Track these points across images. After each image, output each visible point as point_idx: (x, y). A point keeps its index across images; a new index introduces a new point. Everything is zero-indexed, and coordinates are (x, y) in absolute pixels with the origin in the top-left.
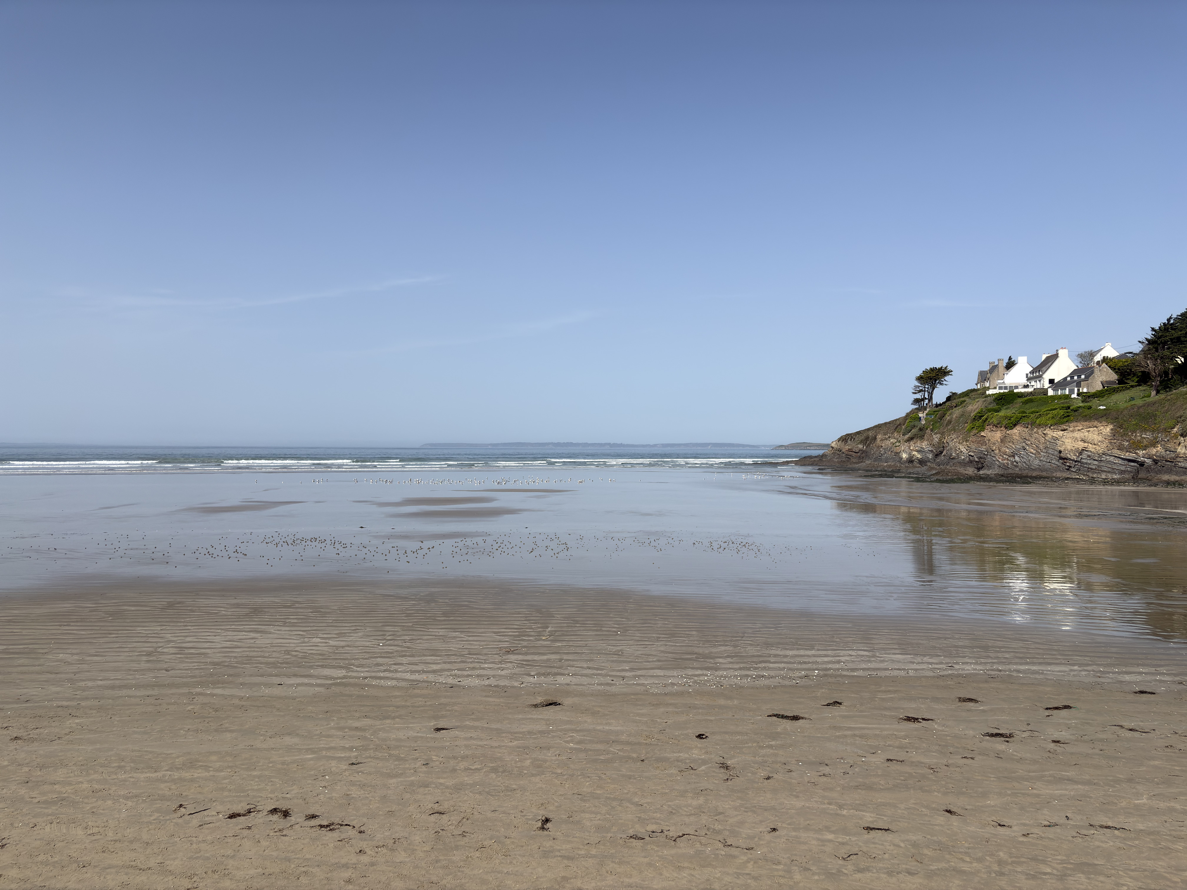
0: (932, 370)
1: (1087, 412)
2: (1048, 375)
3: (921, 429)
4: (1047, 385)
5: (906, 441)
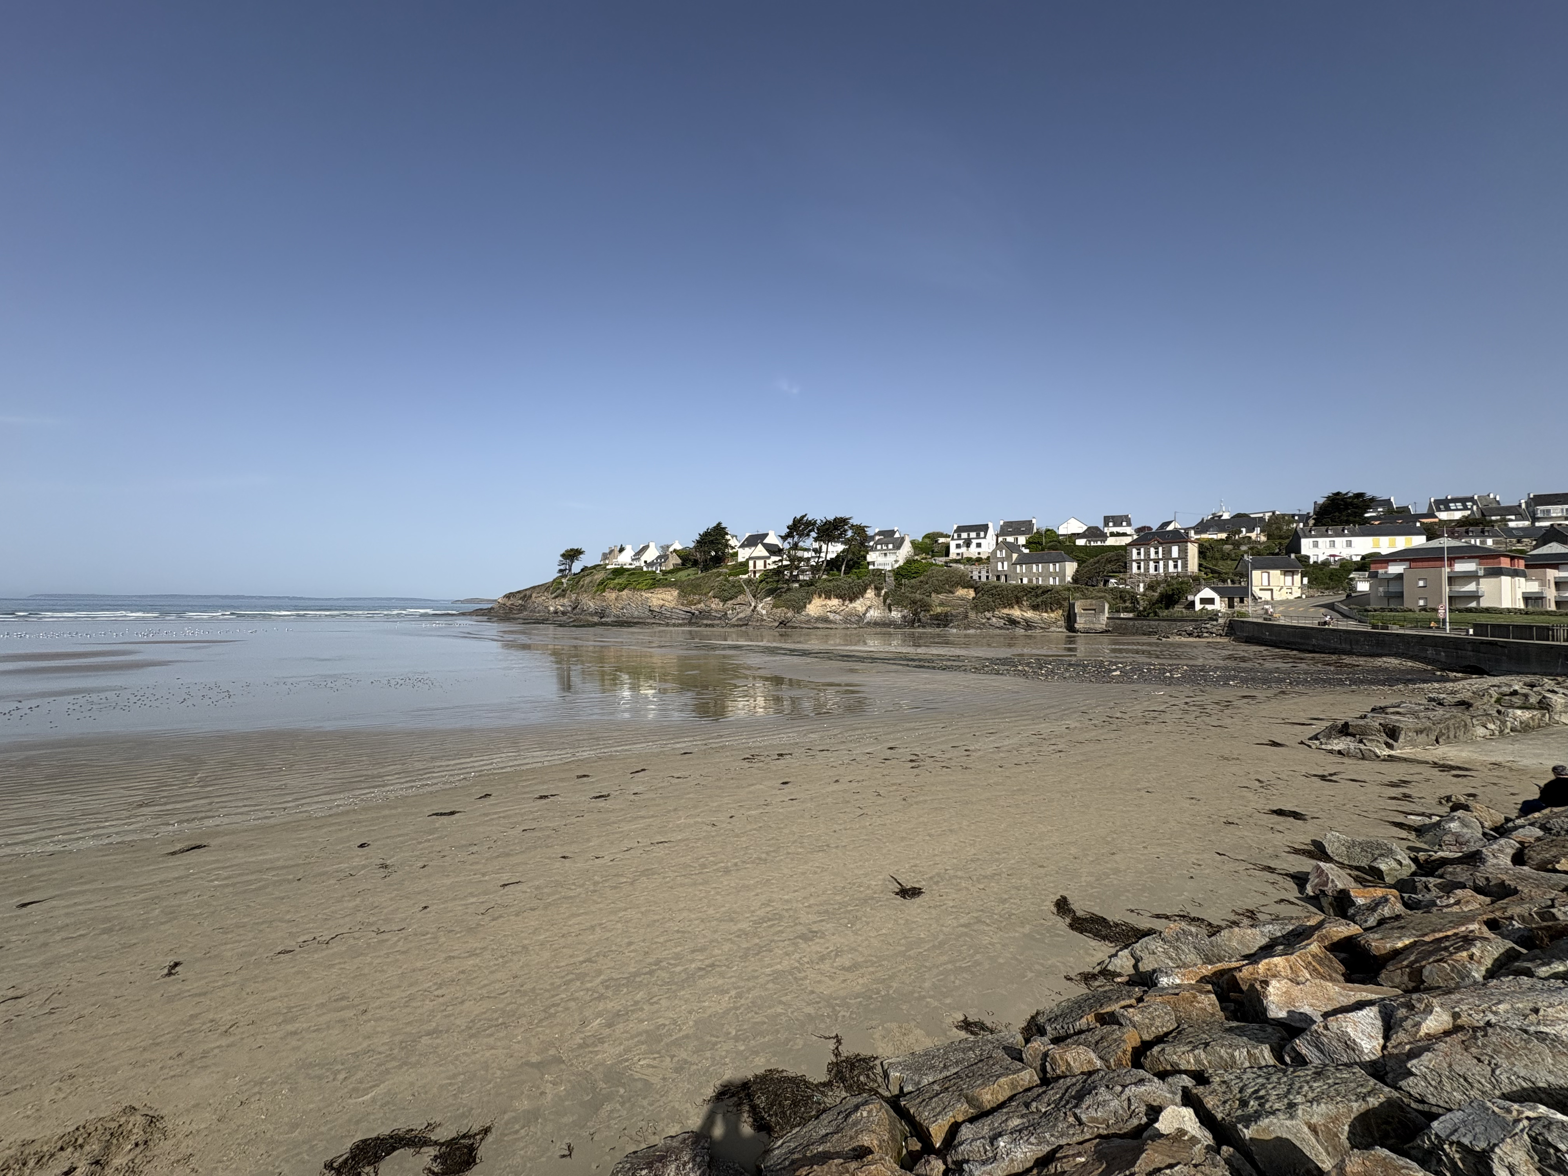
0: (572, 550)
1: (665, 582)
2: (643, 558)
3: (563, 591)
4: (643, 564)
5: (553, 598)
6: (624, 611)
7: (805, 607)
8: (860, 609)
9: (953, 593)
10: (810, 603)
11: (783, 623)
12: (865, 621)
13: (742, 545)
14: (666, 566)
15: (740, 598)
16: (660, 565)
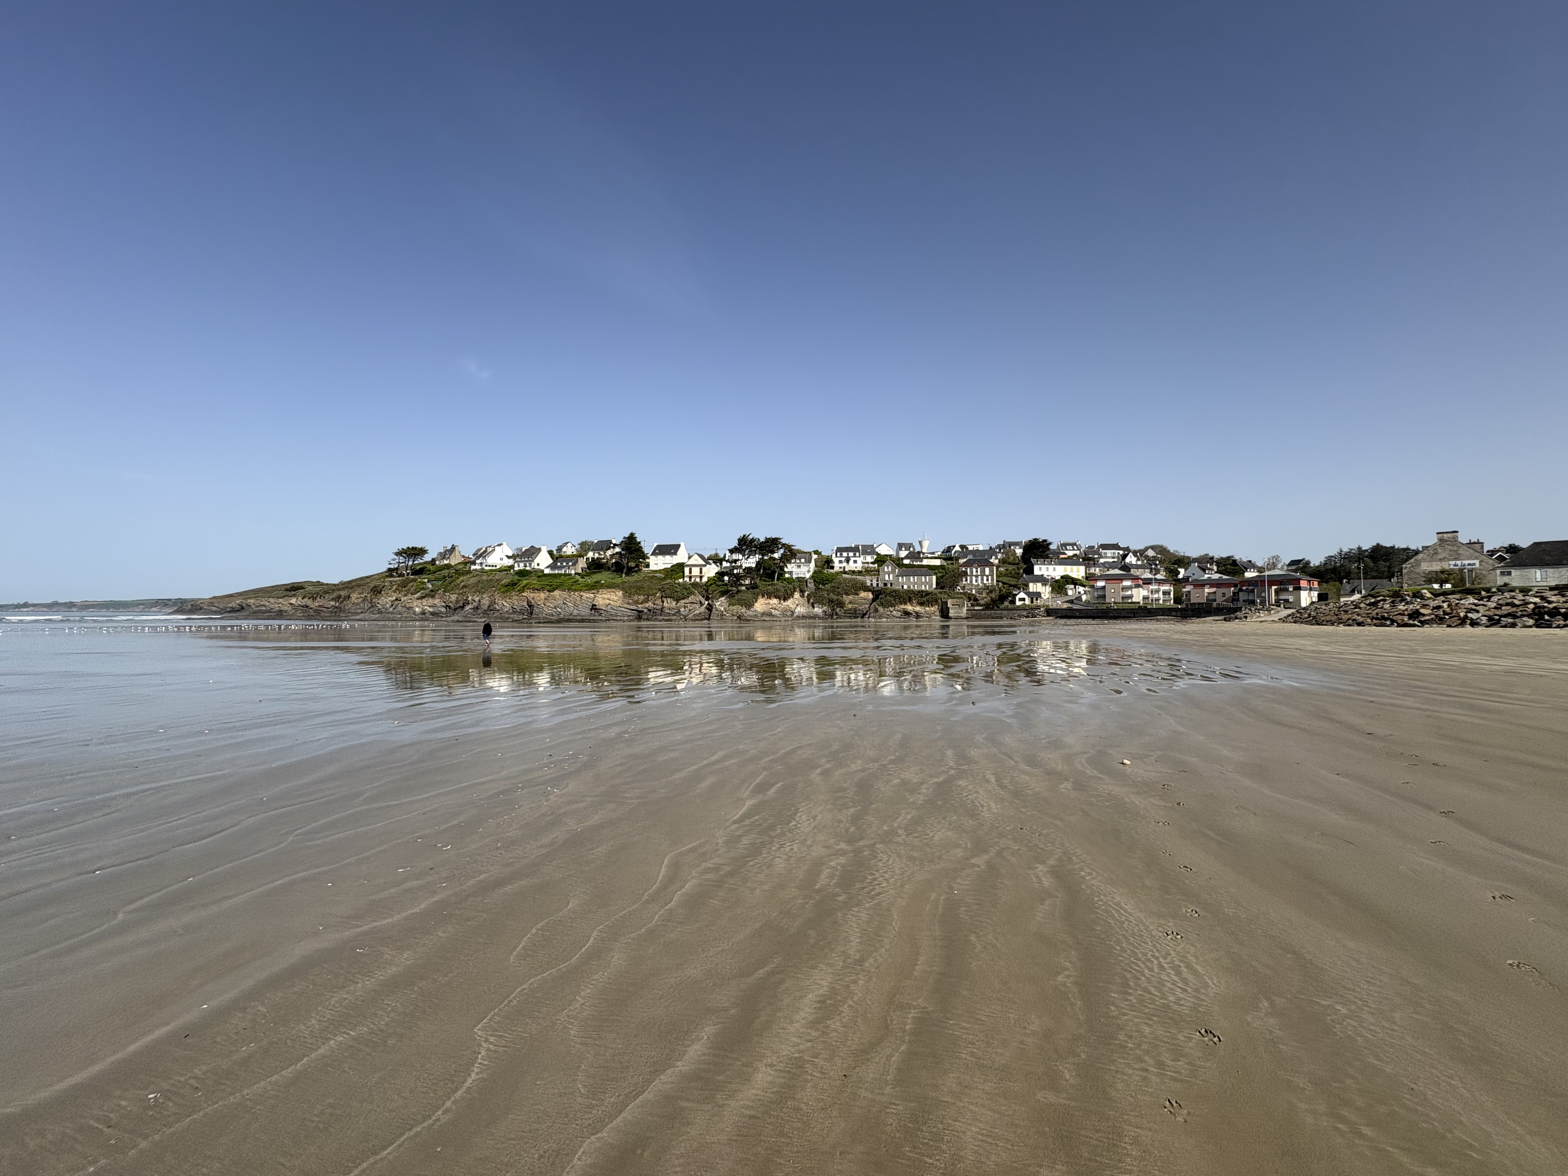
1: (593, 584)
4: (543, 567)
5: (418, 599)
6: (558, 610)
7: (753, 605)
8: (792, 607)
9: (858, 595)
11: (739, 617)
12: (795, 615)
13: (654, 554)
14: (575, 570)
15: (692, 598)
16: (569, 569)
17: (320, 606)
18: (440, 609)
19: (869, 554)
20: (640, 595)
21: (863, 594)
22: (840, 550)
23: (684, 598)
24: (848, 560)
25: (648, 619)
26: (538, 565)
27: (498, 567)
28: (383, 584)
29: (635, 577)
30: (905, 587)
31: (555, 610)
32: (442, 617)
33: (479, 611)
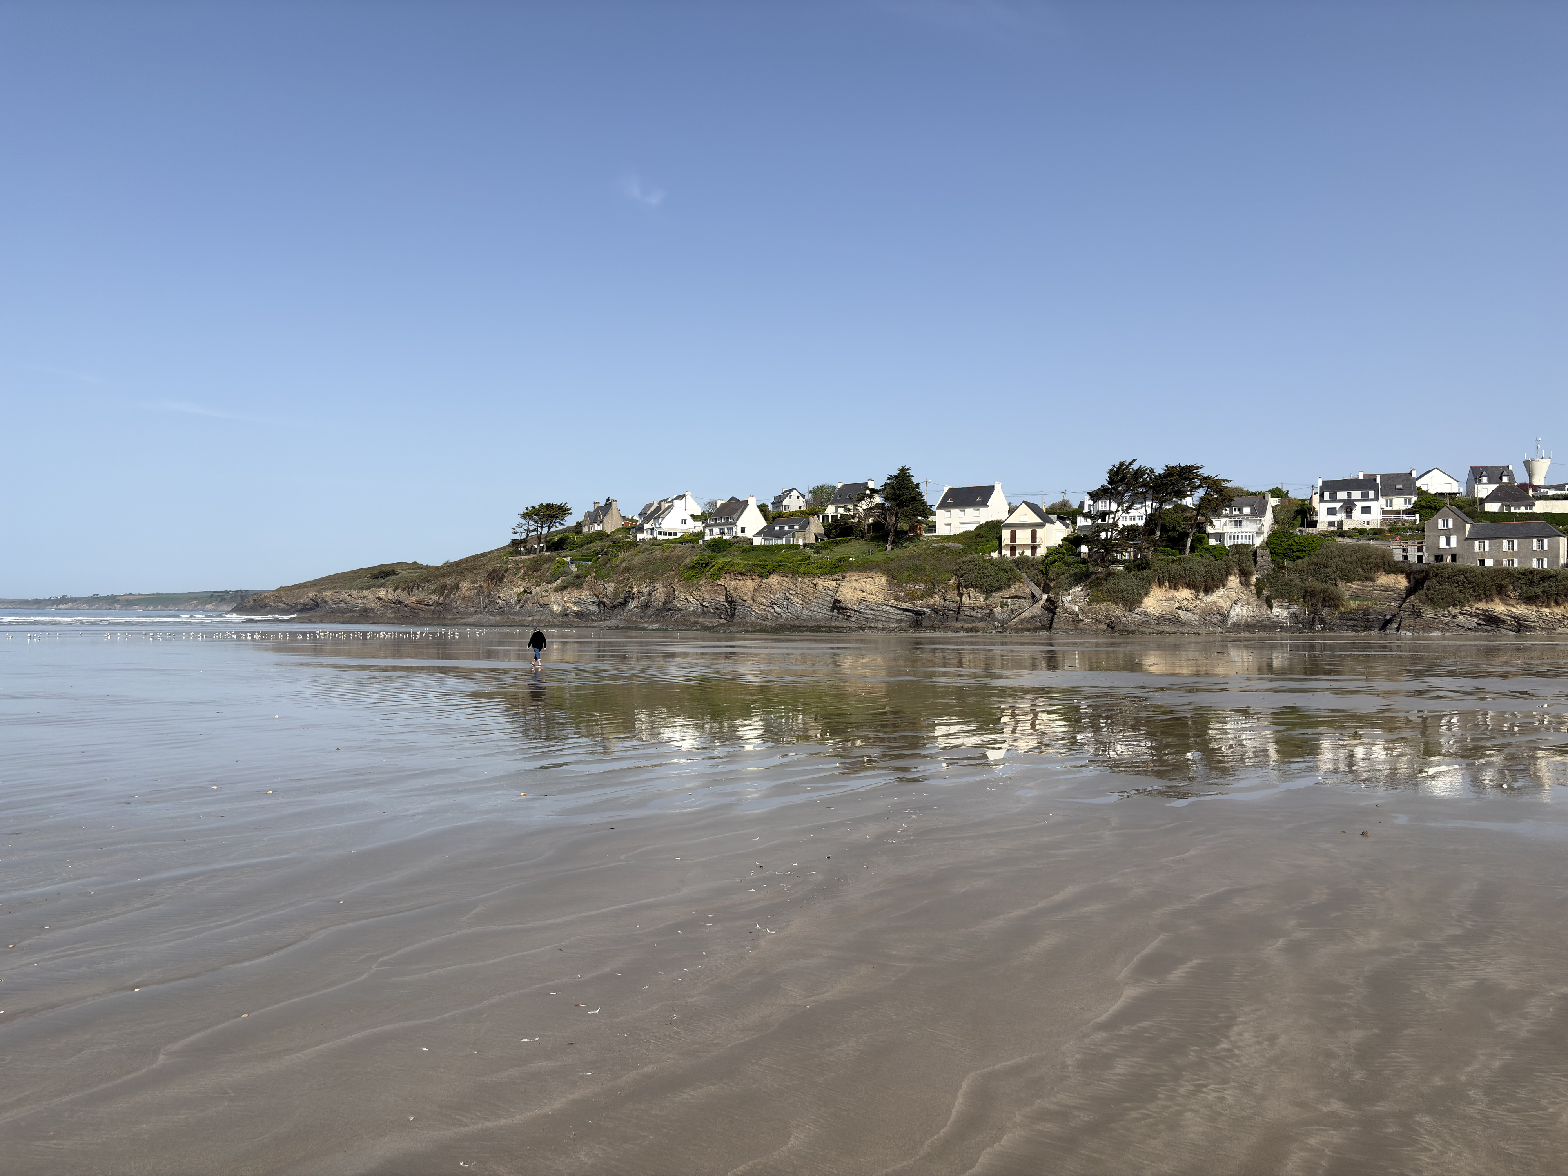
1: (835, 562)
4: (744, 533)
5: (557, 590)
6: (777, 609)
7: (1141, 602)
8: (1224, 605)
9: (1372, 580)
10: (1146, 594)
11: (1111, 626)
12: (1230, 623)
13: (944, 505)
14: (804, 538)
15: (1016, 589)
16: (794, 536)
17: (417, 602)
18: (590, 607)
19: (1399, 493)
20: (917, 582)
21: (1384, 579)
22: (1330, 487)
23: (1000, 589)
24: (1348, 508)
25: (933, 628)
26: (743, 530)
27: (679, 535)
28: (505, 566)
29: (909, 549)
30: (1489, 563)
31: (770, 609)
32: (593, 620)
33: (650, 611)
